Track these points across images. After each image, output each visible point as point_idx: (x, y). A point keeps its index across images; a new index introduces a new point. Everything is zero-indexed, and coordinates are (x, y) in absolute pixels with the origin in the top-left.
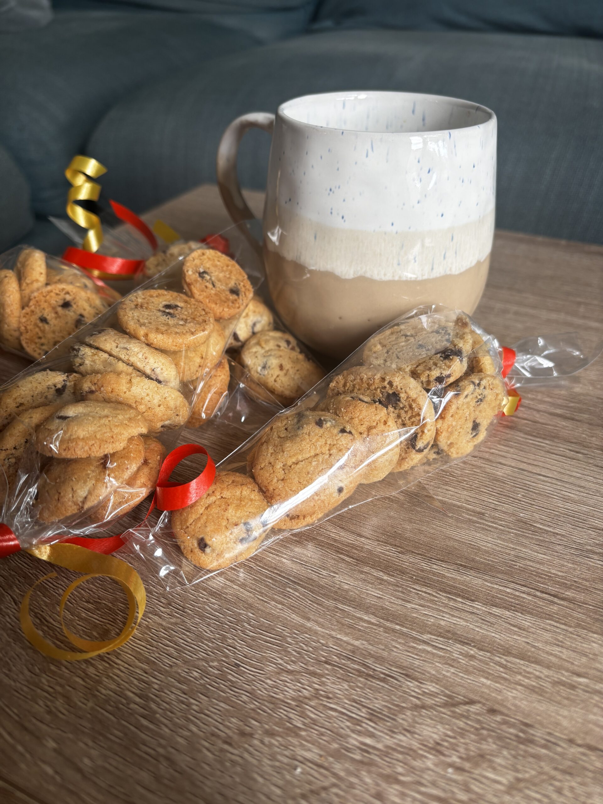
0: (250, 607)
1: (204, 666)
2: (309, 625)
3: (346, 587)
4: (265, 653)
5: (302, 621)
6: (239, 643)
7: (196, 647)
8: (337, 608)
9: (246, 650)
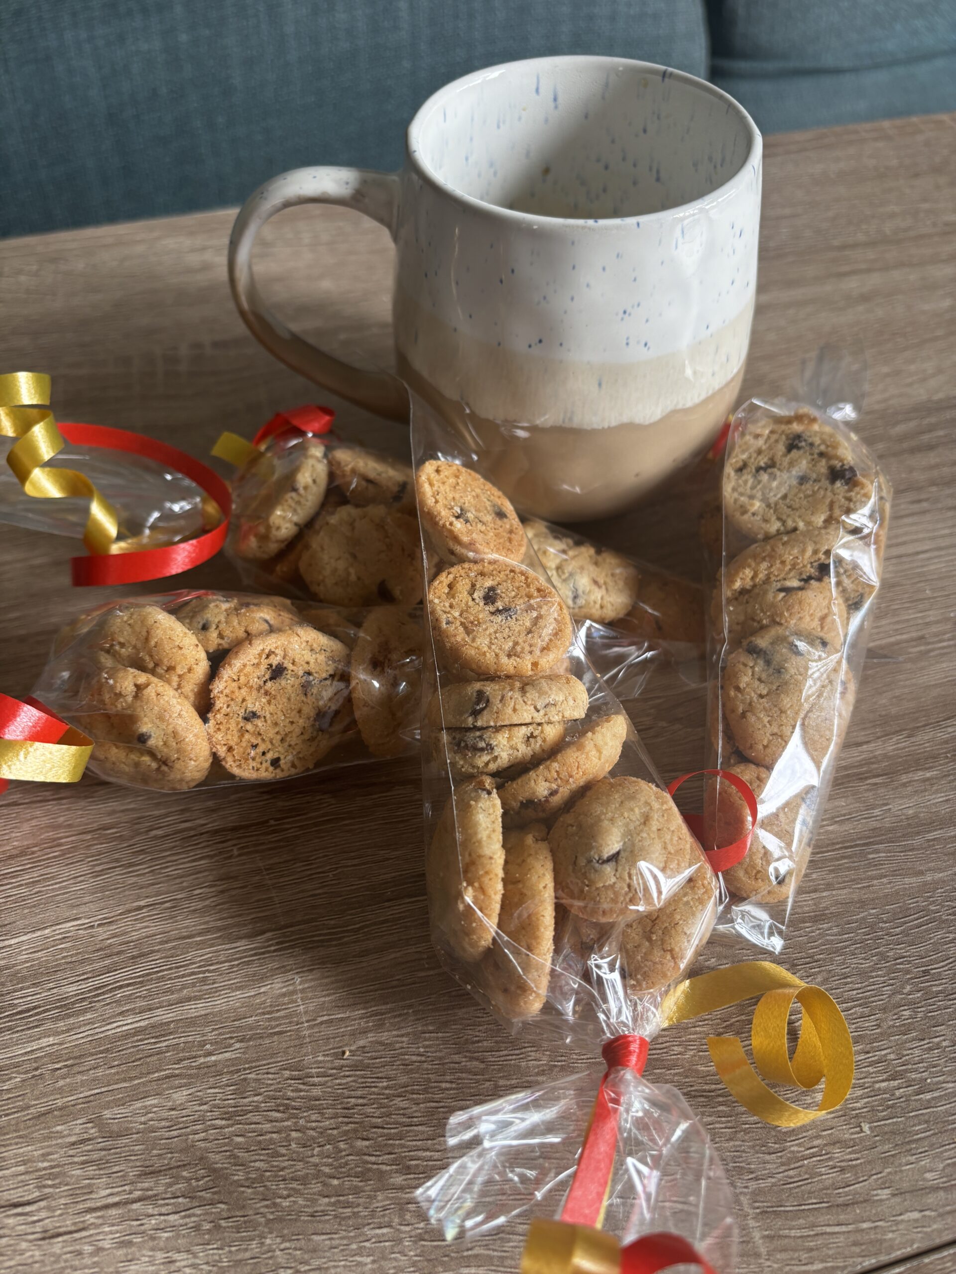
0: (863, 904)
1: (903, 999)
2: (928, 878)
3: (911, 812)
4: (931, 938)
5: (920, 879)
6: (901, 949)
7: (873, 987)
8: (929, 841)
9: (913, 950)
